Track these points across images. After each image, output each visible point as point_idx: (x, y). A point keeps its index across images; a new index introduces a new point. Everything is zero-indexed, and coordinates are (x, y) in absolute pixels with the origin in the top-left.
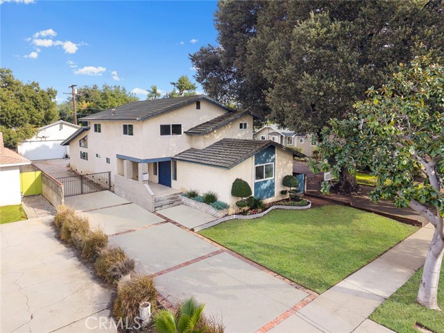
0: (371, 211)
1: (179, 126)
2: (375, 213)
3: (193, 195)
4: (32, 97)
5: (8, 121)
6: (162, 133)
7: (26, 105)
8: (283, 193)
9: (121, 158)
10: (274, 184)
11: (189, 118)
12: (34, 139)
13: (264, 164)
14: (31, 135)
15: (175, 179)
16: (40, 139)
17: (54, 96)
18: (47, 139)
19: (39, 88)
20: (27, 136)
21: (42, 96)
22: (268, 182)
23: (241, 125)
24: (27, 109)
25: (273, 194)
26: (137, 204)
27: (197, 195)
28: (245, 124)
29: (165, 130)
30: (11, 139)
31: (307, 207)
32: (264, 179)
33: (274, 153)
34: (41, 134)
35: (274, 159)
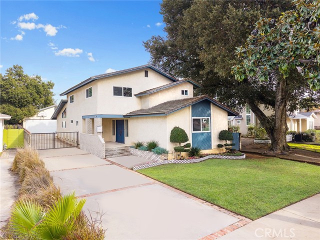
0: (304, 162)
1: (130, 89)
2: (309, 163)
3: (139, 146)
4: (35, 86)
5: (16, 102)
6: (115, 94)
7: (30, 91)
8: (220, 146)
9: (84, 118)
10: (210, 137)
11: (138, 83)
12: (35, 117)
13: (201, 118)
14: (32, 114)
15: (127, 136)
16: (39, 118)
17: (52, 87)
18: (45, 118)
19: (41, 80)
20: (30, 114)
21: (43, 86)
22: (205, 135)
23: (183, 91)
24: (31, 94)
25: (210, 147)
26: (93, 154)
27: (142, 146)
28: (186, 91)
29: (117, 91)
30: (17, 115)
31: (241, 157)
32: (201, 132)
33: (210, 109)
34: (40, 114)
35: (210, 114)
